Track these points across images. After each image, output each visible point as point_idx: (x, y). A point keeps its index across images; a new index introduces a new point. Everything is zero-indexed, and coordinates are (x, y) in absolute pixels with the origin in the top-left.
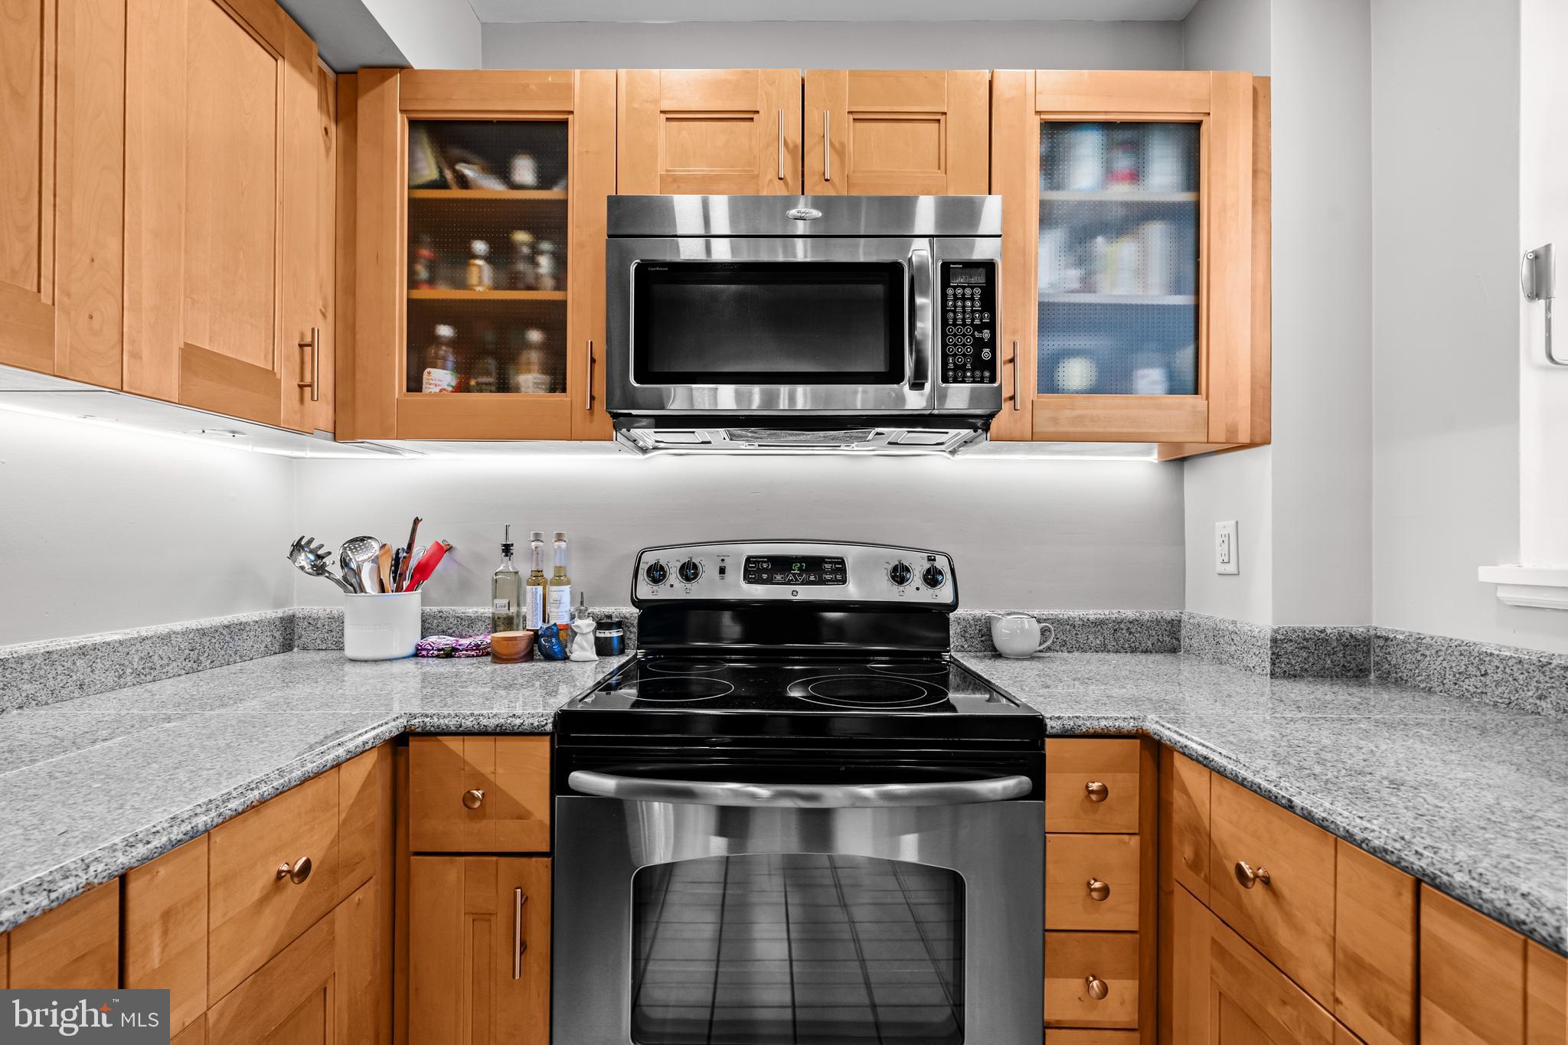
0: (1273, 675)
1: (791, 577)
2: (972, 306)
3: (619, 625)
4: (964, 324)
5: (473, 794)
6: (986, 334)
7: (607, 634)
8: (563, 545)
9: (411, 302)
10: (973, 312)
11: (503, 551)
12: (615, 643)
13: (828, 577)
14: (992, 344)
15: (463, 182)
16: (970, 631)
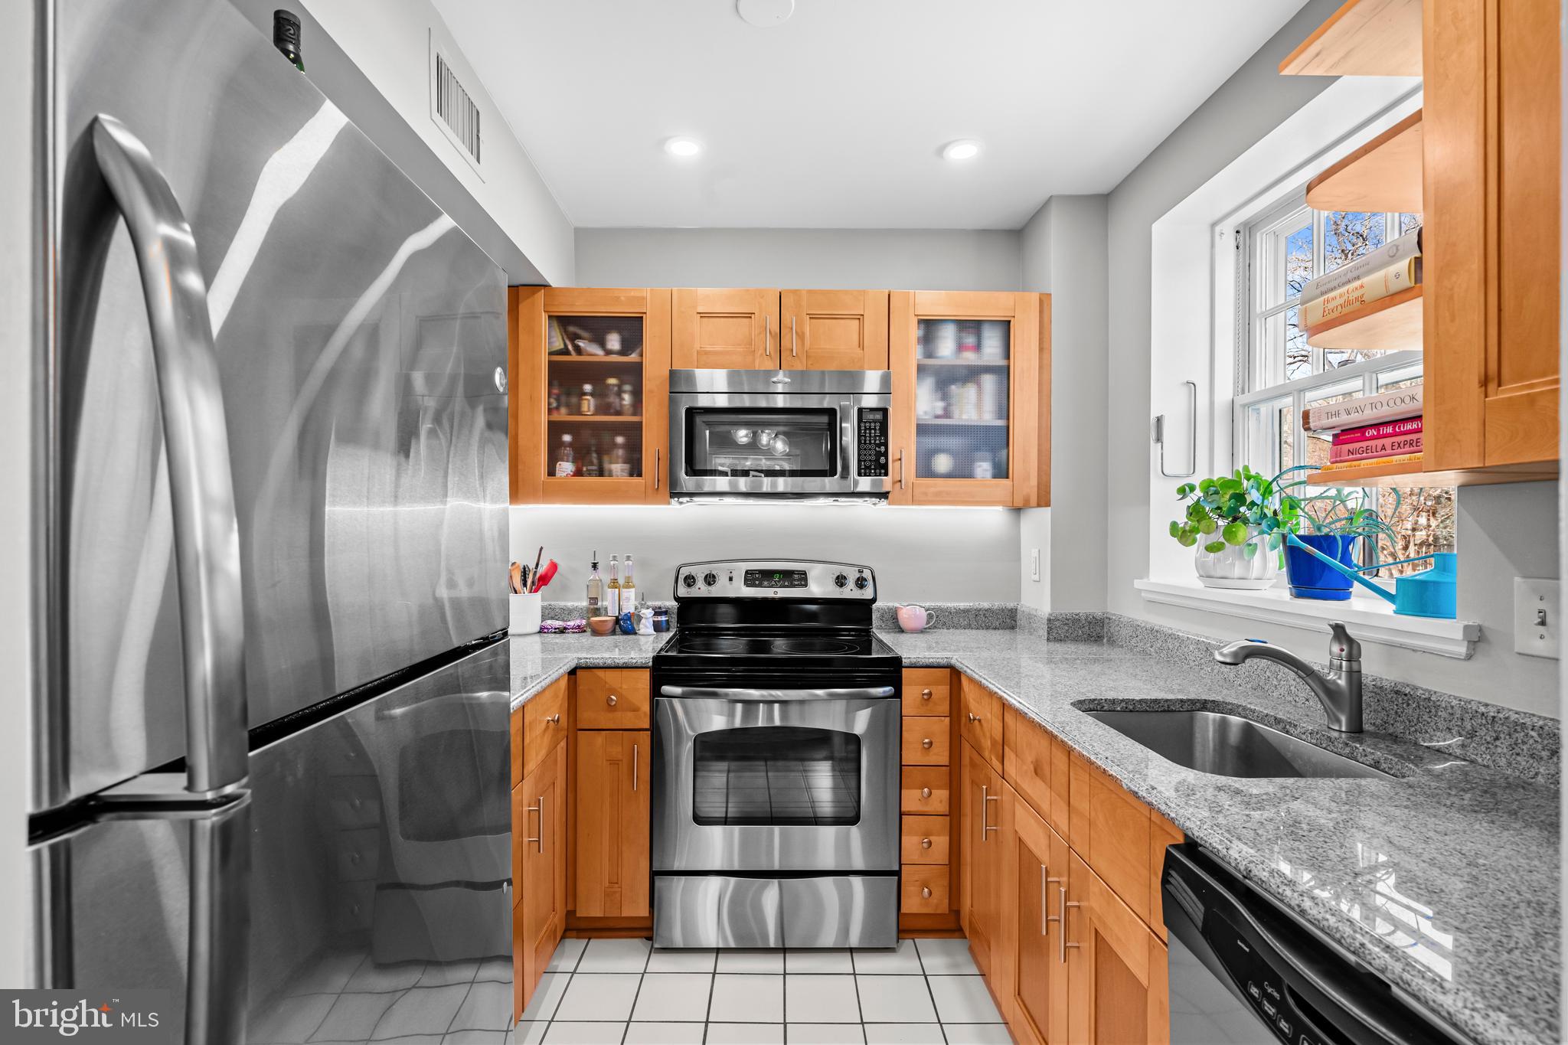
0: (1048, 640)
1: (773, 583)
2: (875, 433)
3: (666, 613)
4: (870, 443)
5: (611, 699)
6: (883, 449)
7: (659, 618)
8: (630, 563)
9: (549, 422)
10: (875, 436)
11: (593, 567)
12: (664, 624)
13: (796, 583)
14: (886, 454)
15: (579, 351)
16: (886, 616)
